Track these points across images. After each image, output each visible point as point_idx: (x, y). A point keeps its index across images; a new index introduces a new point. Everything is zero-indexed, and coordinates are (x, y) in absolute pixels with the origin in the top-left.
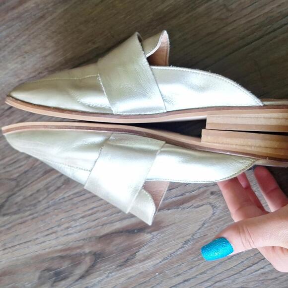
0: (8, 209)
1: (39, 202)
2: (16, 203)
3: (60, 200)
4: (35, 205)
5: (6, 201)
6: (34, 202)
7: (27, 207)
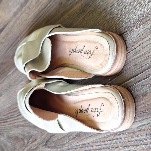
0: (50, 144)
1: (64, 144)
2: (54, 142)
3: (74, 146)
4: (62, 146)
5: (50, 139)
6: (62, 144)
7: (59, 145)
